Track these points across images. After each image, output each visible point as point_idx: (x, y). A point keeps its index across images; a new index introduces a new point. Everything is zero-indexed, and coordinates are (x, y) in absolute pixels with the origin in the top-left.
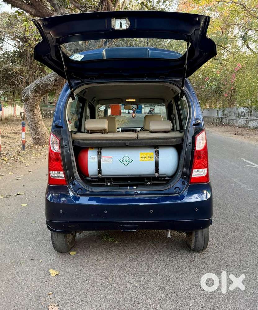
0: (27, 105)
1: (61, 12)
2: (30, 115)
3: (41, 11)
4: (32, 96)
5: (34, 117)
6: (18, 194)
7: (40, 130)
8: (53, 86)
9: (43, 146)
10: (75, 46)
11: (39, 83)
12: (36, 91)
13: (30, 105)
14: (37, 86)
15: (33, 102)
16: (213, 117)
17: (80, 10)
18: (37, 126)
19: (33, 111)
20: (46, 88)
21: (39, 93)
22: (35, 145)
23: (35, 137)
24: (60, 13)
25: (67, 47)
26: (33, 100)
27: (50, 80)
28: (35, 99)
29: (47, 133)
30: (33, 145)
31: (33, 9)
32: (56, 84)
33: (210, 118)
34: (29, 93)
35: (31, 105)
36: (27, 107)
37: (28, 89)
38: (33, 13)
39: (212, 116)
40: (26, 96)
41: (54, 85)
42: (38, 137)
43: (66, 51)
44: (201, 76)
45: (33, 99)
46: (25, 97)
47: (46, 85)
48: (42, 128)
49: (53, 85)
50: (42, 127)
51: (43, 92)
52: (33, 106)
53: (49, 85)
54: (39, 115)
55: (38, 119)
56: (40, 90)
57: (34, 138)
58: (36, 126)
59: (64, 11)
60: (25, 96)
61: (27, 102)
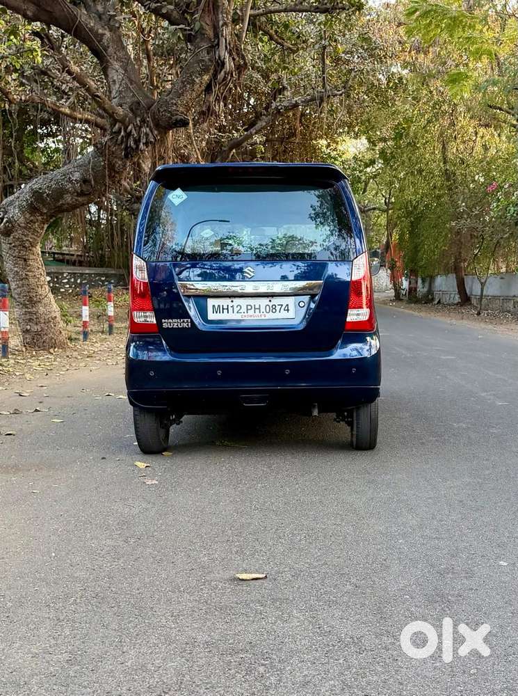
0: (10, 244)
1: (98, 11)
2: (16, 269)
3: (49, 9)
4: (22, 220)
5: (27, 275)
6: (36, 411)
7: (41, 310)
8: (77, 196)
9: (52, 350)
10: (134, 95)
11: (40, 189)
12: (32, 209)
13: (17, 243)
14: (37, 194)
15: (25, 236)
16: (515, 296)
17: (145, 7)
18: (35, 299)
19: (25, 260)
20: (59, 201)
21: (42, 214)
22: (28, 348)
23: (28, 327)
24: (95, 13)
25: (114, 98)
26: (26, 232)
27: (70, 181)
28: (30, 228)
29: (59, 319)
30: (24, 349)
31: (30, 4)
32: (85, 189)
33: (507, 299)
34: (14, 212)
35: (20, 245)
36: (10, 248)
37: (11, 203)
38: (29, 13)
39: (512, 294)
40: (7, 222)
41: (82, 194)
42: (35, 328)
43: (112, 107)
44: (482, 180)
45: (25, 228)
46: (4, 224)
47: (60, 193)
48: (45, 305)
49: (77, 192)
50: (45, 301)
51: (51, 209)
52: (24, 247)
53: (68, 191)
54: (40, 270)
55: (36, 280)
56: (44, 206)
57: (26, 331)
58: (31, 299)
59: (104, 8)
60: (5, 220)
61: (9, 236)
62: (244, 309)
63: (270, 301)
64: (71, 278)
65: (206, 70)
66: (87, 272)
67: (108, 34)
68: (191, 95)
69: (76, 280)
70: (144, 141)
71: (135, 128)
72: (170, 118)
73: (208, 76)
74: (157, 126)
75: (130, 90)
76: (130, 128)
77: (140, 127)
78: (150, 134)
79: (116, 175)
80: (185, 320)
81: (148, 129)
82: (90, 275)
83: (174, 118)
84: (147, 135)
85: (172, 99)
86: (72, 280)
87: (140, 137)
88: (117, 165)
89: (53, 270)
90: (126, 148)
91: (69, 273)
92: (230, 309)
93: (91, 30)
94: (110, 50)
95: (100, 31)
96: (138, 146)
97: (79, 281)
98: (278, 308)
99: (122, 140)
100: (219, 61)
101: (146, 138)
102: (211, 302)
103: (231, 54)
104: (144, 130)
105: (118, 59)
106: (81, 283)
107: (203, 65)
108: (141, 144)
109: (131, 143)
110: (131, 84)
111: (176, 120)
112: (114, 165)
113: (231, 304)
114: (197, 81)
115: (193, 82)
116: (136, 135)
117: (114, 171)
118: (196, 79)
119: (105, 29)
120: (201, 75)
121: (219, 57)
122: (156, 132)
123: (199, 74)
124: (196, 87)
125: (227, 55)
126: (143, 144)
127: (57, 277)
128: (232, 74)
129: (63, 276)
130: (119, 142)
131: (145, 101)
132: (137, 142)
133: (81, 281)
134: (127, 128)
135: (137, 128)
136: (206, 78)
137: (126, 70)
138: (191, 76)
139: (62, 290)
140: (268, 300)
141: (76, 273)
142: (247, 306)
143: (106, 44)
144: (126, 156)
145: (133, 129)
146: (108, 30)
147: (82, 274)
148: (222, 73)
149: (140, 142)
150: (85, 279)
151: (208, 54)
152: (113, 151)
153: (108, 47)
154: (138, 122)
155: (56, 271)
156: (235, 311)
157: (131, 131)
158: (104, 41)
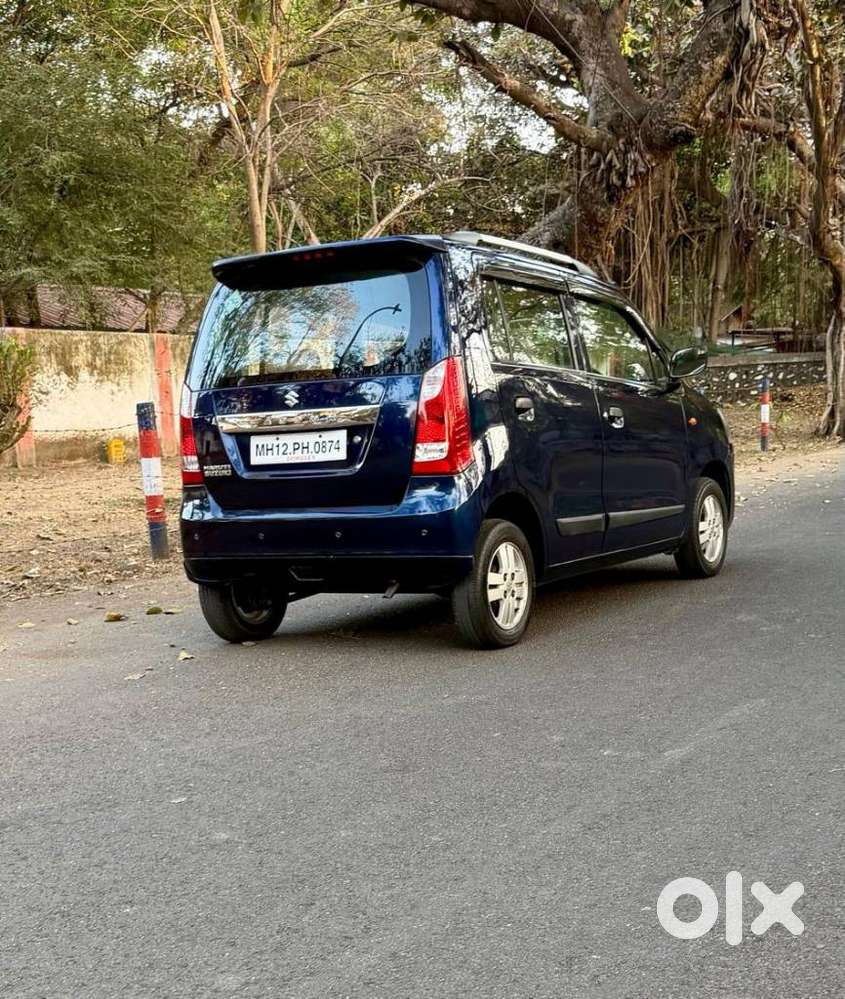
10: (616, 105)
62: (290, 449)
63: (320, 436)
64: (768, 373)
65: (719, 48)
66: (795, 360)
67: (580, 19)
68: (697, 91)
69: (776, 375)
70: (632, 173)
71: (617, 154)
72: (667, 132)
73: (723, 58)
74: (650, 146)
75: (612, 98)
76: (609, 157)
77: (626, 152)
78: (640, 162)
79: (600, 229)
80: (225, 466)
81: (636, 154)
82: (799, 364)
83: (671, 131)
84: (635, 162)
85: (668, 102)
86: (771, 375)
87: (626, 166)
88: (599, 214)
89: (741, 362)
90: (609, 187)
91: (765, 365)
92: (275, 449)
93: (554, 19)
94: (584, 43)
95: (568, 17)
96: (624, 181)
97: (781, 376)
98: (329, 445)
99: (602, 174)
100: (741, 30)
101: (635, 168)
102: (255, 441)
103: (759, 15)
104: (632, 156)
105: (597, 54)
106: (784, 380)
107: (714, 42)
108: (629, 179)
109: (614, 179)
110: (614, 88)
111: (674, 134)
112: (595, 215)
113: (276, 443)
114: (706, 67)
115: (700, 71)
116: (618, 166)
117: (597, 223)
118: (703, 66)
119: (576, 13)
120: (711, 57)
121: (741, 24)
122: (648, 157)
123: (709, 57)
124: (705, 77)
125: (753, 18)
126: (631, 177)
127: (747, 373)
128: (763, 46)
129: (756, 371)
130: (598, 179)
131: (635, 110)
132: (622, 176)
133: (784, 376)
134: (606, 156)
135: (620, 155)
136: (720, 60)
137: (606, 69)
138: (697, 61)
139: (753, 393)
140: (318, 434)
141: (776, 364)
142: (295, 444)
143: (576, 35)
144: (611, 199)
145: (615, 157)
146: (580, 12)
147: (787, 365)
148: (747, 48)
149: (627, 175)
150: (791, 372)
151: (725, 22)
152: (591, 194)
153: (581, 38)
154: (621, 145)
155: (745, 362)
156: (281, 453)
157: (611, 161)
158: (575, 31)
